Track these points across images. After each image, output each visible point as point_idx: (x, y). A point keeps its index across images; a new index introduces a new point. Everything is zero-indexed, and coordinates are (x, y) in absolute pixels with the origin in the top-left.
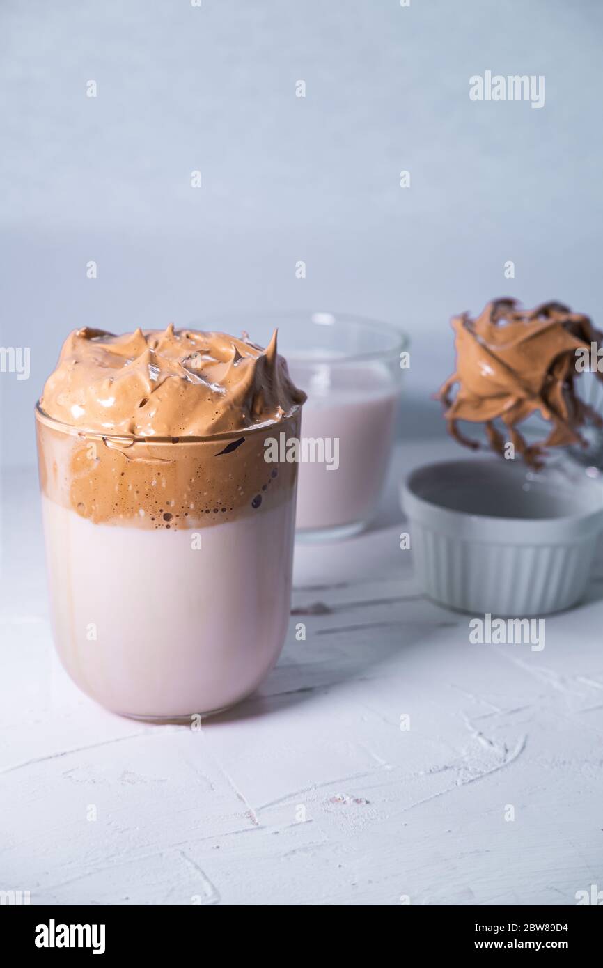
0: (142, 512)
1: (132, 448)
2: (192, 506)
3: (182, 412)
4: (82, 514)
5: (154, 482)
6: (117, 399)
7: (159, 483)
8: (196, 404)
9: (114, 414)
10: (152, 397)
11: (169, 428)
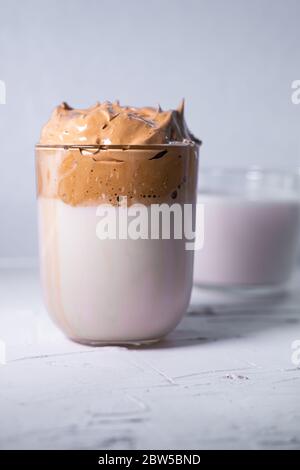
0: (104, 196)
1: (98, 154)
2: (135, 192)
3: (129, 132)
4: (65, 202)
5: (112, 175)
6: (89, 124)
7: (115, 176)
8: (137, 129)
9: (87, 133)
10: (110, 123)
11: (121, 141)
